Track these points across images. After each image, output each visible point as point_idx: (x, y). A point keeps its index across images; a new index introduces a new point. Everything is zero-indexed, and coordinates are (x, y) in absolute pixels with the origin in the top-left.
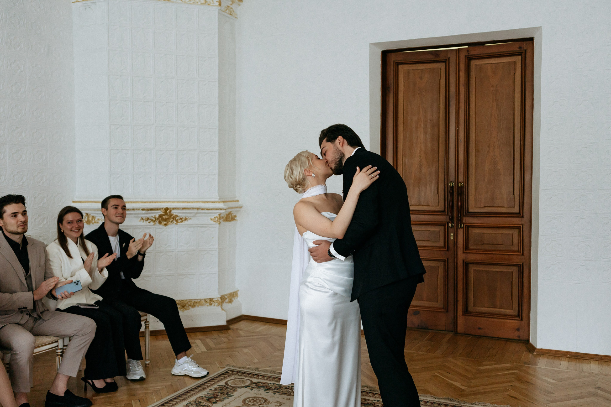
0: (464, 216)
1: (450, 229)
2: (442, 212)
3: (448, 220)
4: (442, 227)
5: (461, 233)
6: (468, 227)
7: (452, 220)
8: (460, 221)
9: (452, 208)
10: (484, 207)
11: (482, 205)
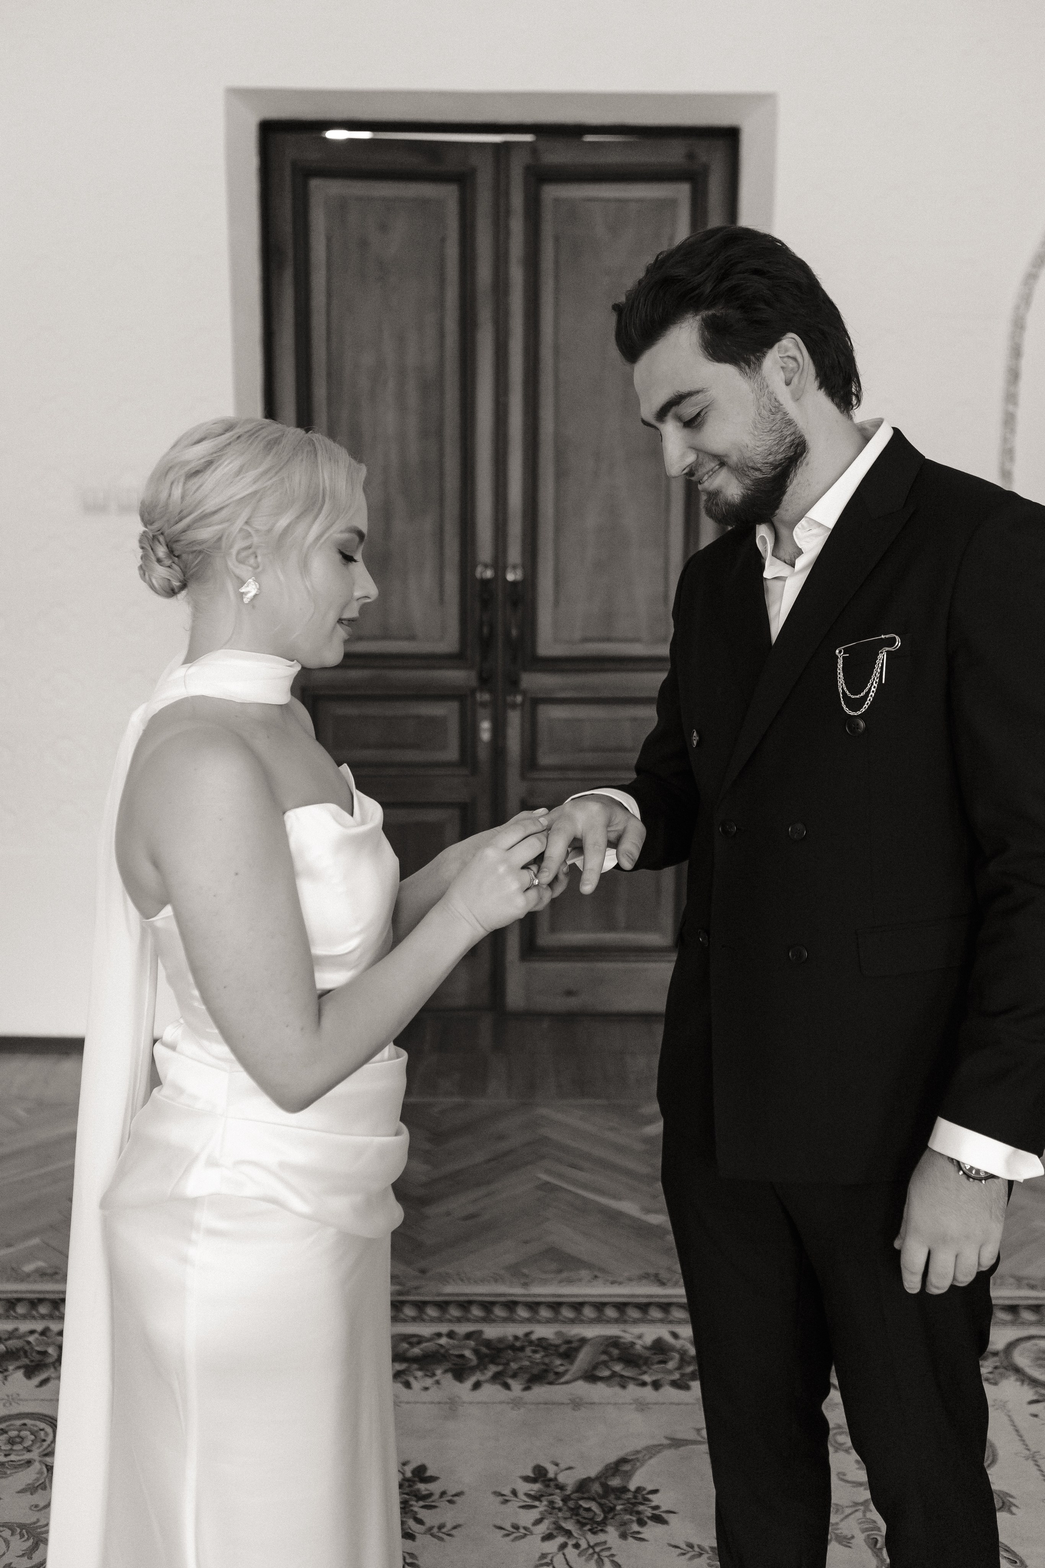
0: (525, 669)
1: (482, 712)
2: (456, 659)
3: (473, 682)
4: (454, 706)
5: (514, 719)
6: (535, 702)
7: (485, 681)
8: (514, 684)
9: (486, 644)
10: (586, 640)
11: (578, 635)
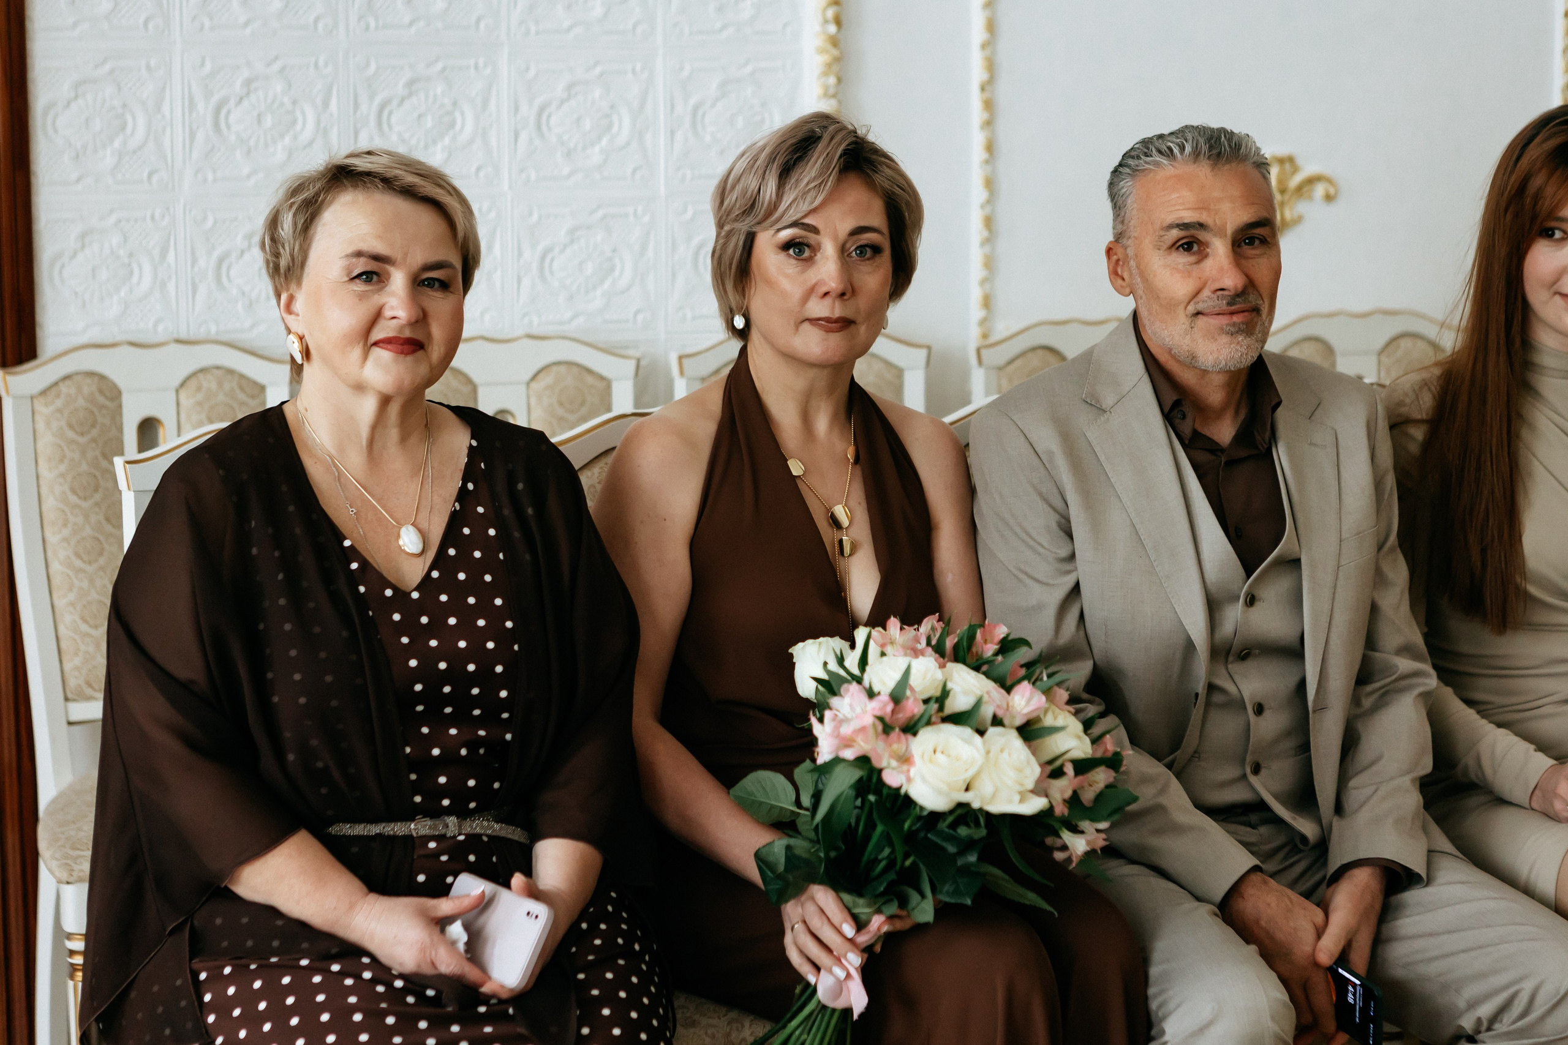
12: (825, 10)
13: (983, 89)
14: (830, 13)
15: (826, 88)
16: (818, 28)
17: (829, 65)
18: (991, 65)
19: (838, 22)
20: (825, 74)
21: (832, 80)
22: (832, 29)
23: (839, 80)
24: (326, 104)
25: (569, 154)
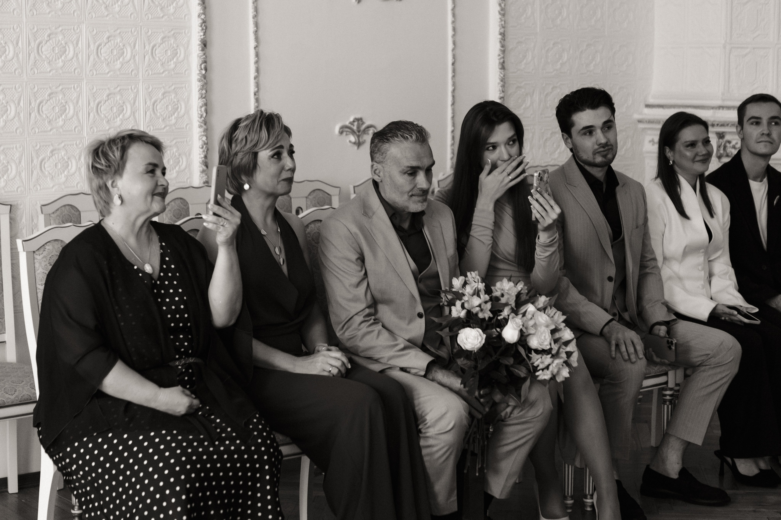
12: (201, 65)
13: (255, 94)
14: (203, 66)
15: (202, 94)
16: (198, 72)
17: (203, 86)
18: (258, 85)
19: (206, 69)
20: (202, 89)
21: (204, 92)
22: (204, 72)
23: (206, 91)
24: (19, 104)
25: (108, 122)
